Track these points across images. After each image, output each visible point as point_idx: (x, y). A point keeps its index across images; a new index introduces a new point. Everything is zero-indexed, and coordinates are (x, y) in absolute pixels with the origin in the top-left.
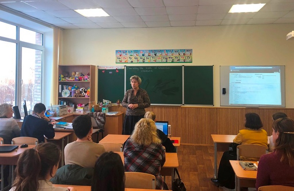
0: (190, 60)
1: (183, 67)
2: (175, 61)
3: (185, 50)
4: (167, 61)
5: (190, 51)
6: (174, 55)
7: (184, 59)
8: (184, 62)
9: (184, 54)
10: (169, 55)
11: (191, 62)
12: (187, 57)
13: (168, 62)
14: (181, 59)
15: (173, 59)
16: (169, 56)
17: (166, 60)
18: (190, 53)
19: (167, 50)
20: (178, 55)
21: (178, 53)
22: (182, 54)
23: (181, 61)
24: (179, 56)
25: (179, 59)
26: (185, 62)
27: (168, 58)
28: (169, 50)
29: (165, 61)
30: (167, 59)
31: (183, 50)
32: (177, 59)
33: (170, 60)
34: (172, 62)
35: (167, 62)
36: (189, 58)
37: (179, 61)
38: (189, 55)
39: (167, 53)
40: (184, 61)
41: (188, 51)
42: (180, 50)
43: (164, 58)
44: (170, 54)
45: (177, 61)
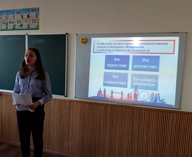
0: (36, 25)
1: (27, 37)
2: (17, 27)
3: (29, 9)
4: (7, 28)
5: (36, 10)
6: (16, 19)
7: (28, 23)
10: (9, 18)
11: (37, 28)
12: (32, 21)
13: (9, 29)
14: (24, 23)
15: (14, 24)
16: (10, 20)
17: (6, 26)
18: (36, 14)
19: (7, 11)
20: (21, 17)
21: (20, 15)
22: (25, 16)
23: (24, 27)
24: (22, 19)
25: (22, 25)
26: (30, 28)
27: (9, 23)
28: (9, 11)
29: (5, 28)
30: (7, 24)
31: (26, 9)
32: (20, 24)
33: (11, 26)
34: (14, 29)
36: (34, 21)
37: (21, 27)
38: (35, 17)
39: (7, 16)
40: (28, 27)
41: (33, 10)
42: (24, 10)
43: (4, 24)
44: (11, 17)
45: (19, 27)
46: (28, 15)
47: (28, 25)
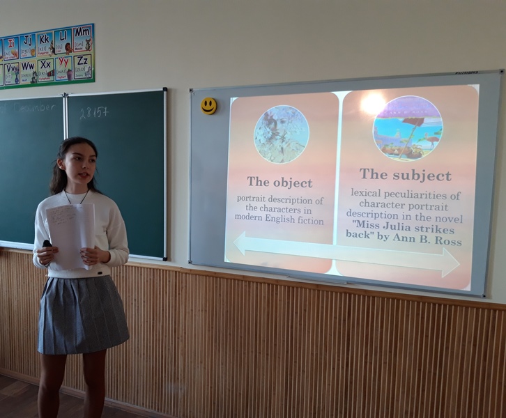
0: (87, 70)
1: (65, 102)
2: (41, 78)
3: (69, 29)
4: (17, 80)
5: (87, 31)
6: (39, 57)
7: (69, 66)
8: (70, 81)
9: (68, 47)
10: (22, 55)
11: (91, 79)
12: (77, 60)
13: (21, 83)
14: (59, 68)
15: (35, 69)
16: (25, 61)
17: (15, 77)
18: (88, 41)
19: (16, 37)
20: (50, 52)
21: (48, 45)
22: (61, 47)
23: (58, 77)
24: (54, 56)
25: (53, 71)
26: (73, 79)
27: (21, 68)
28: (22, 36)
29: (13, 82)
30: (17, 71)
31: (63, 29)
32: (48, 70)
33: (26, 76)
34: (34, 83)
35: (17, 85)
36: (83, 61)
37: (51, 78)
38: (84, 49)
39: (17, 50)
40: (69, 76)
41: (79, 31)
42: (57, 31)
43: (11, 70)
44: (26, 51)
45: (47, 77)
46: (68, 44)
47: (69, 71)
